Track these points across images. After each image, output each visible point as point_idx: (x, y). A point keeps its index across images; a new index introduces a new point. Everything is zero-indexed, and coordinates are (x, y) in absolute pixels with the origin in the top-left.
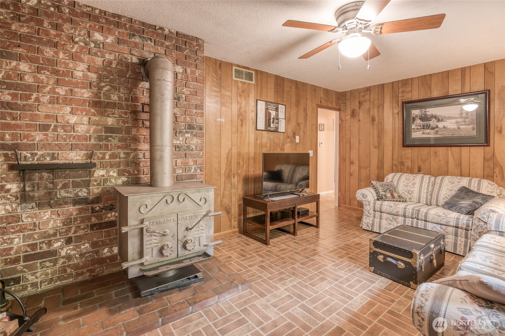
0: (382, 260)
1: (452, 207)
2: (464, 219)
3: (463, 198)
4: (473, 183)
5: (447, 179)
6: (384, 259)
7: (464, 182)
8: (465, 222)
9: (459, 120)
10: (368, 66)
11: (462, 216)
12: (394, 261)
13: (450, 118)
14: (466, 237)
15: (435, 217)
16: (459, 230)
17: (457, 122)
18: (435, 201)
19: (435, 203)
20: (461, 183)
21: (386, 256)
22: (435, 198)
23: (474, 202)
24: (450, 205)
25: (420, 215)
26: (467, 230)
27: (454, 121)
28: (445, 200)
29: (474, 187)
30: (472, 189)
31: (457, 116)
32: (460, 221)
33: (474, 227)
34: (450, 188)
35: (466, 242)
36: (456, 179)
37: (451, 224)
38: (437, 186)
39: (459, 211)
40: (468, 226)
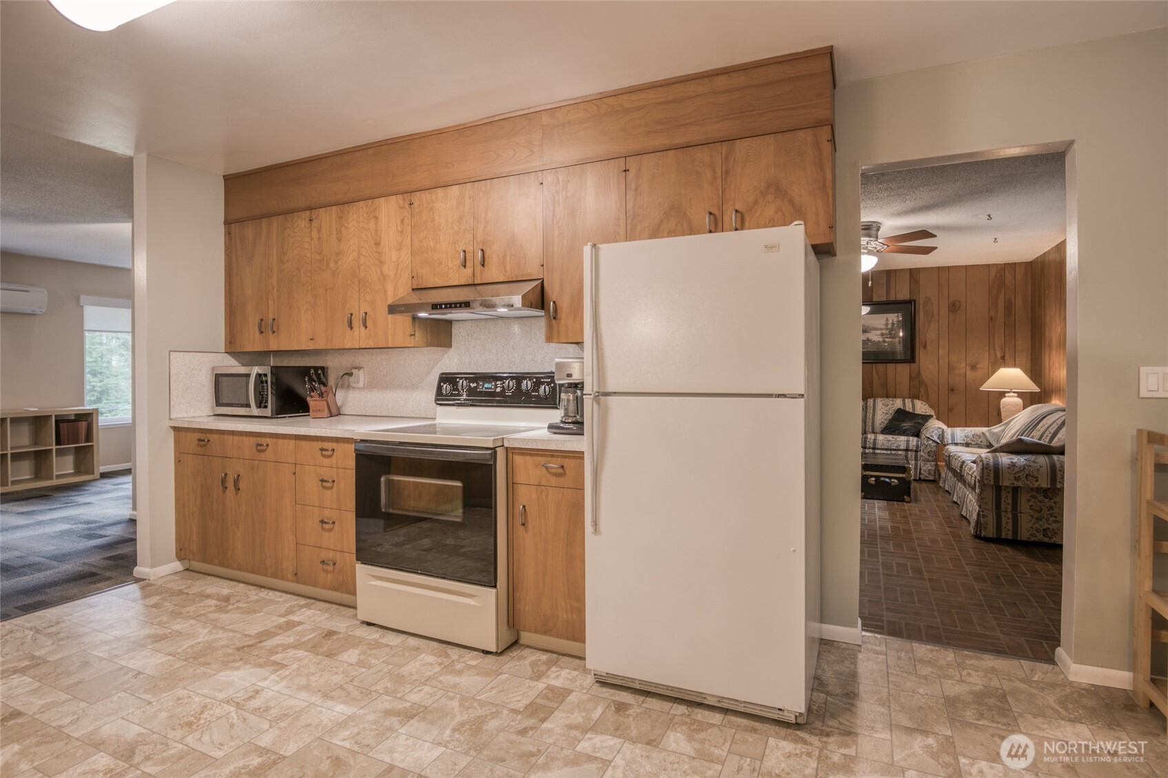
0: (873, 483)
1: (893, 431)
2: (913, 441)
3: (903, 421)
4: (907, 404)
5: (879, 402)
6: (876, 480)
7: (898, 403)
8: (915, 443)
9: (884, 332)
10: (870, 282)
11: (911, 438)
12: (887, 480)
13: (876, 329)
14: (916, 459)
15: (885, 442)
16: (909, 452)
17: (882, 335)
18: (870, 427)
19: (870, 430)
20: (896, 405)
21: (877, 478)
22: (870, 424)
23: (916, 423)
24: (890, 429)
25: (868, 443)
26: (916, 451)
27: (879, 332)
28: (882, 426)
29: (909, 408)
30: (907, 410)
31: (883, 327)
32: (911, 442)
33: (922, 448)
34: (885, 411)
35: (916, 465)
36: (889, 401)
37: (902, 447)
38: (870, 411)
39: (903, 433)
40: (917, 446)
